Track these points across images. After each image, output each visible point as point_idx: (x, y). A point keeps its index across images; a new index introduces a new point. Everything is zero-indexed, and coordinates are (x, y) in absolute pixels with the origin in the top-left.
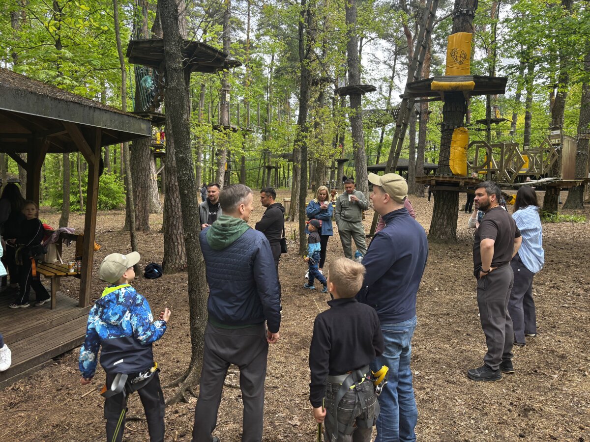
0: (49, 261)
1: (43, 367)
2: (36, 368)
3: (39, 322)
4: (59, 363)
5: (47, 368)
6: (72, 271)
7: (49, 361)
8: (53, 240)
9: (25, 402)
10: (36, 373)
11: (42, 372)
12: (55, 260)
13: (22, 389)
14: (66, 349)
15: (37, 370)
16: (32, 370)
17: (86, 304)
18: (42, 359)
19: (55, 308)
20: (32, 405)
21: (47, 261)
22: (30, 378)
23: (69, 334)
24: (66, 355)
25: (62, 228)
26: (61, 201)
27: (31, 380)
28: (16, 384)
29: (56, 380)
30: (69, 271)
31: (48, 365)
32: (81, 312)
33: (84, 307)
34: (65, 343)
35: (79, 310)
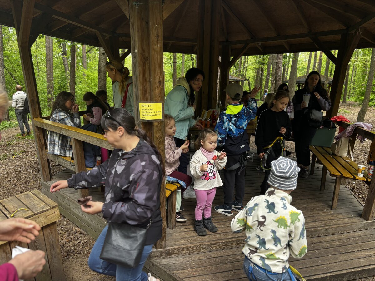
0: (339, 155)
6: (361, 175)
8: (346, 133)
12: (346, 154)
17: (370, 217)
19: (336, 209)
21: (338, 154)
25: (358, 123)
26: (363, 98)
30: (357, 175)
32: (363, 225)
33: (367, 220)
34: (336, 273)
35: (362, 222)
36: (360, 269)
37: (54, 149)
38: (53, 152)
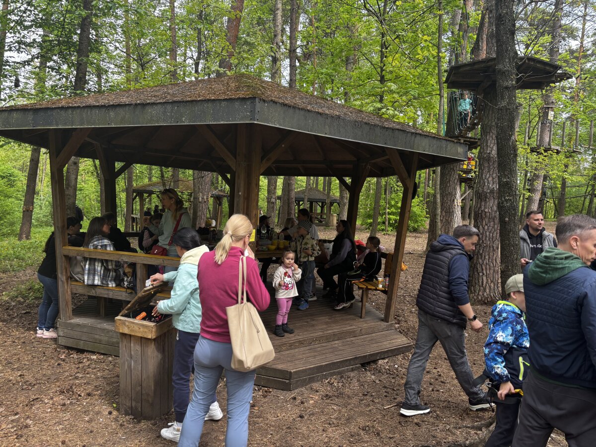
1: (353, 370)
2: (347, 369)
3: (352, 327)
4: (366, 370)
5: (356, 372)
6: (381, 286)
7: (358, 366)
9: (338, 397)
10: (346, 374)
11: (352, 374)
13: (335, 384)
14: (372, 359)
15: (348, 371)
16: (344, 370)
17: (390, 320)
18: (352, 362)
19: (364, 318)
20: (342, 402)
22: (342, 377)
23: (375, 345)
24: (372, 364)
27: (343, 379)
28: (331, 379)
29: (362, 385)
31: (357, 369)
32: (385, 326)
33: (388, 322)
34: (372, 353)
35: (384, 324)
36: (387, 349)
37: (94, 280)
38: (93, 283)
